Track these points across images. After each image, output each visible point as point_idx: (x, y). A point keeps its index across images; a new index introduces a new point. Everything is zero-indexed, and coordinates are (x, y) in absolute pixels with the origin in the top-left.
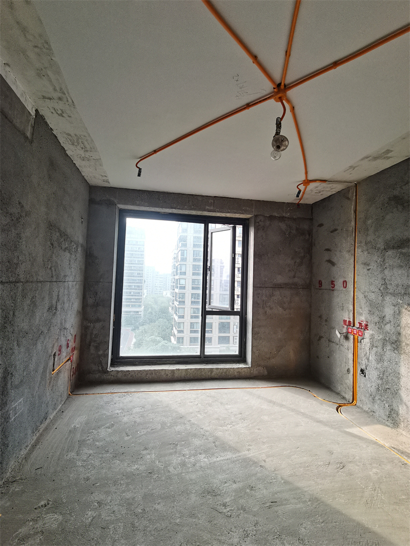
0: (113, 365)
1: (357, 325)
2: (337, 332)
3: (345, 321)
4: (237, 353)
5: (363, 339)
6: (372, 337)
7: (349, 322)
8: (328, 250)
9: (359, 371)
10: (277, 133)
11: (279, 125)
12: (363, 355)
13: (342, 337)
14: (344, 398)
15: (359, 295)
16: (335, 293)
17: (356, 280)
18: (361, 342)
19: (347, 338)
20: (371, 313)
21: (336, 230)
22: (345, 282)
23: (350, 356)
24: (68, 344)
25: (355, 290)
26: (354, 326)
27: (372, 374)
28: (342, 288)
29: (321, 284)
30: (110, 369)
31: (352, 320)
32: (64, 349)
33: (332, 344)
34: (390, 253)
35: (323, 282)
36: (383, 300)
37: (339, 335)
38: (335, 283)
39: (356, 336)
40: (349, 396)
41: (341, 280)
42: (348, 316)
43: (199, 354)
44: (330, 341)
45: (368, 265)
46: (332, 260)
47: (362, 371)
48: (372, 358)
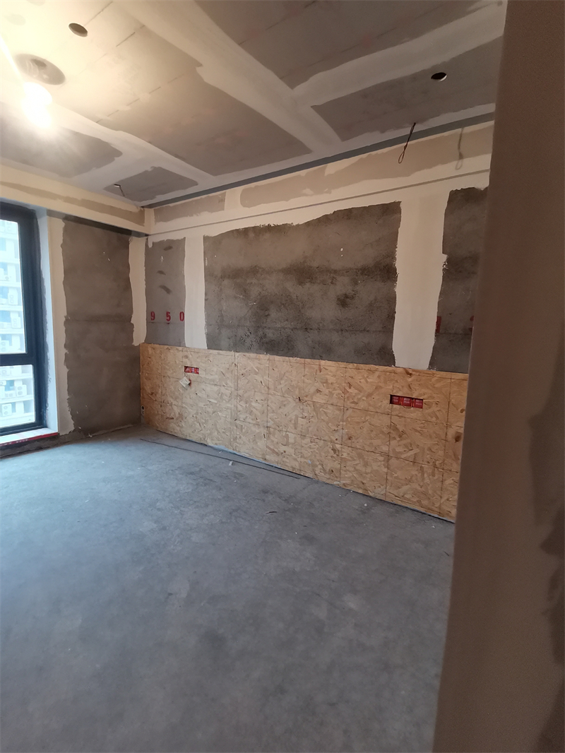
4: (33, 420)
8: (161, 272)
16: (171, 327)
21: (170, 248)
22: (182, 315)
28: (179, 321)
29: (154, 316)
34: (226, 282)
35: (156, 313)
38: (170, 315)
41: (178, 312)
45: (206, 294)
46: (167, 286)
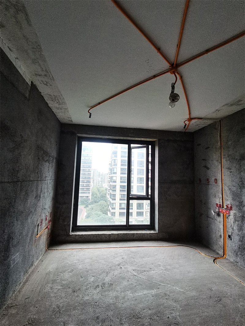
0: (73, 231)
1: (225, 207)
2: (212, 212)
3: (217, 204)
4: (149, 224)
5: (229, 216)
6: (235, 215)
7: (220, 205)
8: (203, 160)
9: (227, 237)
10: (172, 92)
11: (173, 87)
12: (229, 226)
13: (216, 214)
14: (218, 254)
15: (226, 188)
16: (210, 186)
17: (223, 178)
18: (228, 218)
19: (219, 215)
20: (234, 199)
21: (209, 148)
22: (216, 180)
23: (222, 227)
24: (46, 218)
25: (223, 185)
26: (223, 207)
27: (236, 238)
28: (214, 183)
29: (201, 181)
30: (71, 233)
31: (221, 204)
32: (44, 222)
33: (209, 219)
35: (202, 179)
36: (241, 191)
37: (214, 213)
38: (209, 180)
39: (225, 214)
40: (221, 252)
41: (213, 179)
42: (218, 201)
43: (125, 224)
44: (208, 217)
45: (230, 169)
46: (207, 166)
47: (229, 236)
48: (235, 228)
